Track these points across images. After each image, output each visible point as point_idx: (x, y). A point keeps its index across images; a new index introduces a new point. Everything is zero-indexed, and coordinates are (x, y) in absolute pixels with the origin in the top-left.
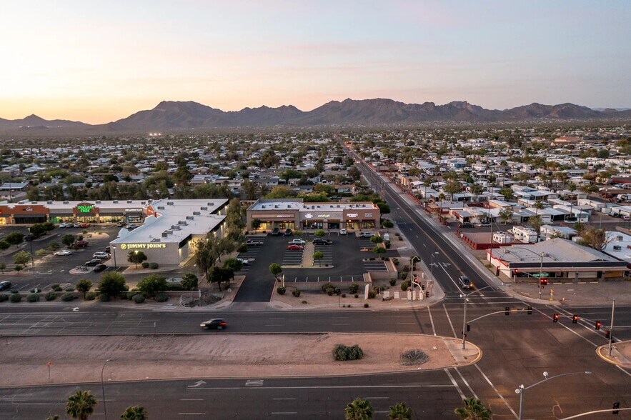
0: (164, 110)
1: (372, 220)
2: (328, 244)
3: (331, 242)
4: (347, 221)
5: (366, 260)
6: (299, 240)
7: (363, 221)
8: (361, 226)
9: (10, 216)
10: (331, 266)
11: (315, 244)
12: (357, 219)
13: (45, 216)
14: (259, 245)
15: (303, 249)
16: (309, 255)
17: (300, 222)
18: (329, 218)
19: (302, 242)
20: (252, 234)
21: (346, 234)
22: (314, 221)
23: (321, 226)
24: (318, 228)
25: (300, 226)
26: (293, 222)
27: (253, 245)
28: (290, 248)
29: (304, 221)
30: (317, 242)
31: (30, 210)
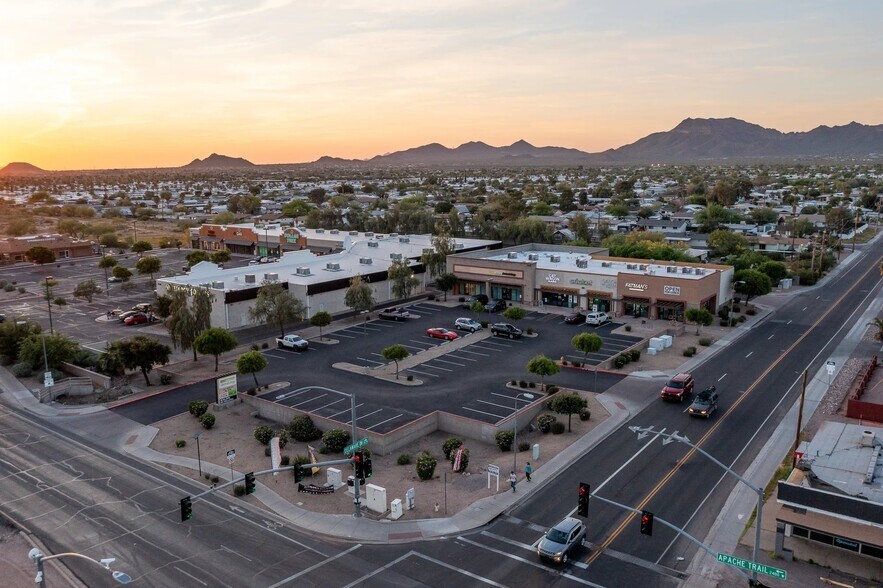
0: (687, 132)
1: (680, 303)
2: (523, 337)
3: (535, 335)
4: (626, 298)
5: (514, 384)
6: (468, 319)
7: (659, 302)
8: (653, 312)
9: (222, 241)
10: (418, 382)
11: (495, 333)
12: (646, 296)
13: (253, 245)
14: (402, 319)
15: (451, 340)
16: (437, 351)
17: (536, 290)
18: (591, 288)
19: (471, 326)
20: (438, 300)
21: (597, 325)
22: (562, 291)
23: (575, 302)
24: (570, 305)
25: (535, 297)
26: (520, 287)
27: (393, 318)
28: (429, 333)
29: (543, 288)
30: (498, 331)
31: (240, 234)
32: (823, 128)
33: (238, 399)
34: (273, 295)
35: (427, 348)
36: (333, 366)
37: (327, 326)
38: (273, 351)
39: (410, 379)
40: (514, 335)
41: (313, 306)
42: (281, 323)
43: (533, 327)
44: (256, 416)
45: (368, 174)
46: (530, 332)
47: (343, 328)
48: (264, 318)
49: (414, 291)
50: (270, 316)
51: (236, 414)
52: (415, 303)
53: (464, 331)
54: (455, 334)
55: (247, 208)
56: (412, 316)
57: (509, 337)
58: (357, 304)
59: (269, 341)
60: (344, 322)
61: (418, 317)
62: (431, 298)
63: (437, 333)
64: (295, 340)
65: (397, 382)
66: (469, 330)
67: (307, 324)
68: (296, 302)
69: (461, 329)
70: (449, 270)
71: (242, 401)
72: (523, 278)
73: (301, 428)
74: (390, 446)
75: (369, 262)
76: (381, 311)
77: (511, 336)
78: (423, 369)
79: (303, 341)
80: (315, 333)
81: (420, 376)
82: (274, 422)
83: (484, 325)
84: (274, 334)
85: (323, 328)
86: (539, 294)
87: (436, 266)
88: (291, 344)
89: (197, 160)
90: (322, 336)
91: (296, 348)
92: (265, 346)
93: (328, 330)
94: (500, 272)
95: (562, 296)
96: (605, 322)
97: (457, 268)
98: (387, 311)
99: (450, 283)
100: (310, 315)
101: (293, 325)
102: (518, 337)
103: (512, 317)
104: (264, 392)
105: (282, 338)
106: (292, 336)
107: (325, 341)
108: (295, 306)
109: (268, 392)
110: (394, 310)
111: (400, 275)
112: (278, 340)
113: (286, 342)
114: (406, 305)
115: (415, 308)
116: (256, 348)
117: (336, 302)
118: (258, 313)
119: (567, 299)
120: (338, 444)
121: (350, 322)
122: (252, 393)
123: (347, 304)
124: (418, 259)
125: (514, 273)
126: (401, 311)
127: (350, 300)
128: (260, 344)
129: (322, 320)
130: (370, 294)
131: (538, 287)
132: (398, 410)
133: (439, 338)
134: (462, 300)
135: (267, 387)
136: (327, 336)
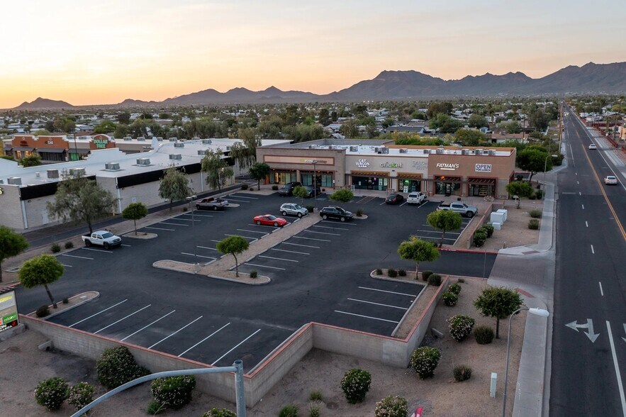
0: (384, 80)
1: (492, 180)
2: (354, 219)
3: (365, 217)
4: (437, 178)
5: (380, 273)
6: (293, 205)
7: (471, 179)
8: (464, 189)
9: (35, 149)
10: (264, 279)
11: (325, 217)
12: (458, 175)
13: (64, 152)
14: (222, 209)
15: (282, 226)
16: (271, 240)
17: (346, 175)
18: (402, 171)
19: (297, 211)
20: (252, 190)
21: (418, 205)
22: (372, 174)
23: (386, 184)
24: (380, 188)
25: (346, 182)
26: (331, 173)
27: (211, 208)
28: (256, 221)
29: (353, 173)
30: (328, 215)
31: (52, 143)
32: (469, 77)
33: (21, 325)
34: (77, 189)
35: (259, 236)
36: (154, 265)
37: (142, 219)
38: (79, 251)
39: (254, 276)
40: (346, 218)
41: (125, 199)
42: (88, 218)
43: (363, 209)
44: (49, 349)
45: (163, 109)
46: (359, 214)
47: (160, 220)
48: (67, 214)
49: (229, 182)
50: (74, 211)
51: (15, 350)
52: (230, 193)
53: (292, 217)
54: (285, 221)
55: (62, 128)
56: (231, 205)
57: (340, 220)
58: (173, 195)
59: (73, 240)
60: (159, 215)
61: (237, 205)
62: (245, 188)
63: (265, 220)
64: (105, 236)
65: (237, 280)
66: (296, 215)
67: (119, 219)
68: (104, 193)
69: (287, 215)
70: (260, 160)
71: (26, 327)
72: (333, 165)
73: (115, 370)
74: (260, 390)
75: (179, 157)
76: (199, 202)
77: (343, 219)
78: (264, 261)
79: (115, 237)
80: (128, 228)
81: (266, 271)
82: (75, 356)
83: (311, 210)
84: (80, 232)
85: (137, 221)
86: (350, 179)
87: (245, 159)
88: (100, 242)
89: (26, 103)
90: (137, 231)
91: (106, 246)
92: (69, 246)
93: (143, 223)
94: (311, 160)
95: (372, 179)
96: (423, 201)
97: (268, 159)
98: (204, 201)
99: (262, 173)
100: (121, 209)
101: (101, 220)
102: (349, 220)
103: (342, 200)
104: (62, 308)
105: (89, 235)
106: (101, 233)
107: (141, 236)
108: (104, 199)
109: (67, 308)
110: (212, 199)
111: (212, 167)
112: (84, 238)
113: (93, 240)
114: (221, 196)
115: (231, 198)
116: (56, 250)
117: (150, 195)
118: (59, 209)
119: (377, 182)
120: (178, 397)
121: (166, 214)
122: (43, 313)
123: (163, 196)
124: (226, 154)
125: (324, 159)
126: (219, 201)
127: (165, 192)
128: (62, 244)
129: (136, 212)
130: (186, 183)
131: (348, 172)
132: (252, 322)
133: (268, 226)
134: (275, 188)
135: (66, 302)
136: (142, 230)
